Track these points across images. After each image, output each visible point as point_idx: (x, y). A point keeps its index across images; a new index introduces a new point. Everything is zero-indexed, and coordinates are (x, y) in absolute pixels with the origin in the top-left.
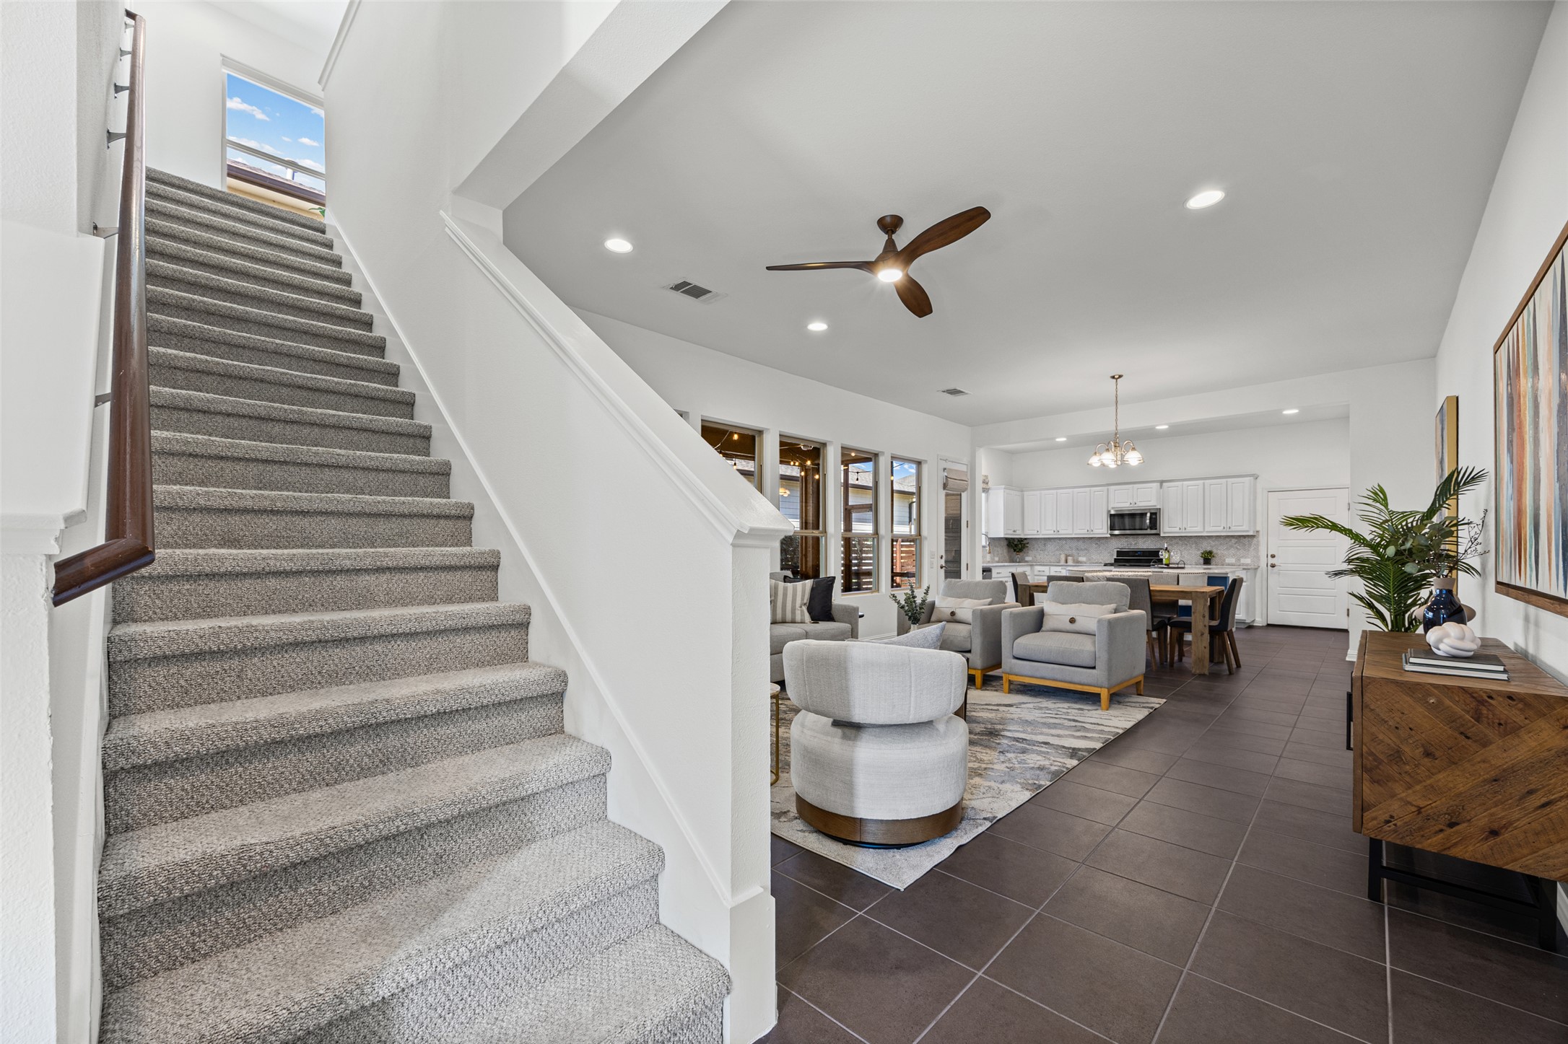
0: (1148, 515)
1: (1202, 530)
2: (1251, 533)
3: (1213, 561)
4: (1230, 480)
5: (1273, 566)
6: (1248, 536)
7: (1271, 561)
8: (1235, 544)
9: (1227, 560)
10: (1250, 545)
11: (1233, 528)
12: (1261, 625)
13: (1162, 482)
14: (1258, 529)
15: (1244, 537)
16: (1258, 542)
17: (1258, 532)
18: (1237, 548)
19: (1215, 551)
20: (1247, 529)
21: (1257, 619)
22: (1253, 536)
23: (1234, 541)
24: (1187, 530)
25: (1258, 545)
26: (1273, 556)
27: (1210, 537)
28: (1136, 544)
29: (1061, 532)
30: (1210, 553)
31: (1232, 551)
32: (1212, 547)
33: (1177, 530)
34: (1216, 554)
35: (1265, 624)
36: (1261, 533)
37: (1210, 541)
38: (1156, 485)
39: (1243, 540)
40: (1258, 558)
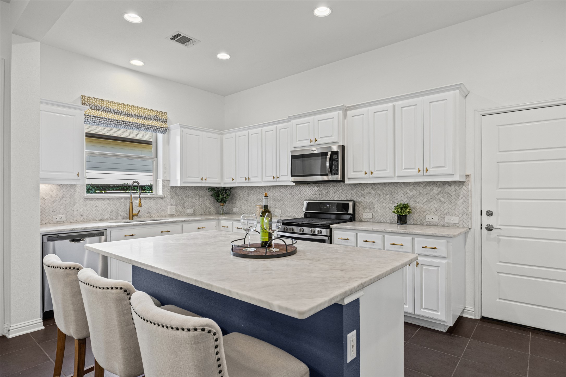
0: (329, 154)
1: (392, 174)
2: (456, 178)
3: (410, 219)
4: (427, 98)
5: (490, 229)
6: (455, 182)
7: (487, 221)
8: (438, 194)
9: (427, 217)
10: (458, 195)
11: (431, 171)
12: (473, 317)
13: (346, 110)
14: (468, 173)
15: (450, 183)
16: (469, 191)
17: (467, 176)
18: (441, 201)
19: (412, 205)
20: (451, 172)
21: (468, 307)
22: (460, 183)
23: (436, 189)
24: (374, 175)
25: (468, 196)
26: (490, 214)
27: (406, 184)
28: (327, 193)
29: (253, 180)
30: (405, 207)
31: (434, 205)
32: (409, 198)
33: (362, 174)
34: (414, 208)
35: (478, 317)
36: (472, 178)
37: (407, 190)
38: (337, 114)
39: (448, 189)
40: (469, 216)
